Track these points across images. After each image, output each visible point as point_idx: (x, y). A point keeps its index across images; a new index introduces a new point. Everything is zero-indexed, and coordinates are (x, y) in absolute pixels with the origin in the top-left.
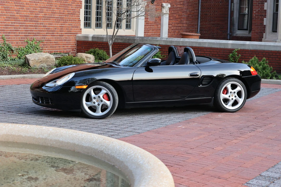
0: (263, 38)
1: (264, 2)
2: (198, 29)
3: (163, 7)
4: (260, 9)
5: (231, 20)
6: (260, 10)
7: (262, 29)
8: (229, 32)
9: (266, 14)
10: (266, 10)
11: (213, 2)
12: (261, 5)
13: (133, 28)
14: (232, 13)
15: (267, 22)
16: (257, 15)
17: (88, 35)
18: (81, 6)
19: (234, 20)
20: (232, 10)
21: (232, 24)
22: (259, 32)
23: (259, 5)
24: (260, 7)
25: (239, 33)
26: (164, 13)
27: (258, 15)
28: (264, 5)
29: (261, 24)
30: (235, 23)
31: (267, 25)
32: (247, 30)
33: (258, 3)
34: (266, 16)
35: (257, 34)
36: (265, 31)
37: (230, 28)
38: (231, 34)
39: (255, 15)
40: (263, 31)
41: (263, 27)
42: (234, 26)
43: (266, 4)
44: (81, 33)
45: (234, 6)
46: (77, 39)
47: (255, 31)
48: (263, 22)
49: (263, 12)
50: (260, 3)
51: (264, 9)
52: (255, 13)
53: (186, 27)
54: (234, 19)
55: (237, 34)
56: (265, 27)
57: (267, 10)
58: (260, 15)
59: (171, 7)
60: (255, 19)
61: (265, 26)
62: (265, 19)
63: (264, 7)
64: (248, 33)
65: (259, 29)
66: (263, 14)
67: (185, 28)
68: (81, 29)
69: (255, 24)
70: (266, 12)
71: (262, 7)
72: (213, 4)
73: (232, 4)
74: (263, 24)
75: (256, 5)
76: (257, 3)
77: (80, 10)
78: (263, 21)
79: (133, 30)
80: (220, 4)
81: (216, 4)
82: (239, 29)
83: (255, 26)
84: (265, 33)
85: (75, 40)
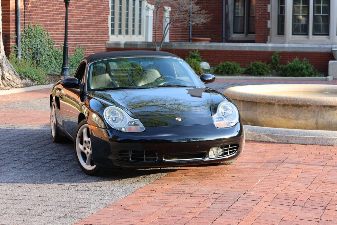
0: (267, 41)
1: (267, 4)
2: (189, 33)
3: (165, 10)
4: (264, 11)
5: (226, 23)
6: (263, 13)
7: (266, 32)
8: (224, 36)
9: (270, 16)
10: (269, 13)
11: (205, 4)
12: (264, 7)
13: (143, 34)
14: (227, 15)
15: (272, 24)
16: (260, 18)
17: (119, 42)
18: (109, 13)
19: (229, 23)
20: (227, 12)
21: (227, 27)
22: (263, 35)
23: (262, 7)
24: (263, 9)
25: (235, 36)
26: (166, 16)
27: (262, 18)
28: (267, 7)
29: (264, 27)
30: (230, 26)
31: (271, 28)
32: (243, 33)
33: (262, 6)
34: (270, 18)
35: (261, 37)
36: (269, 34)
37: (226, 32)
38: (226, 38)
39: (259, 18)
40: (267, 34)
41: (267, 30)
42: (229, 29)
43: (269, 6)
44: (109, 40)
45: (228, 8)
46: (107, 46)
47: (259, 34)
48: (267, 25)
49: (267, 14)
50: (263, 6)
51: (267, 11)
52: (258, 15)
53: (181, 31)
54: (229, 21)
55: (233, 38)
56: (269, 30)
57: (271, 13)
58: (264, 18)
59: (171, 10)
60: (259, 21)
61: (269, 28)
62: (269, 22)
63: (267, 9)
64: (244, 36)
65: (263, 32)
66: (267, 16)
67: (179, 33)
68: (109, 36)
69: (259, 27)
70: (270, 14)
71: (266, 9)
72: (206, 6)
73: (227, 5)
74: (267, 27)
75: (259, 7)
76: (259, 6)
77: (108, 17)
78: (267, 23)
79: (143, 36)
80: (213, 6)
81: (208, 6)
82: (234, 33)
83: (258, 28)
84: (269, 35)
85: (105, 47)
